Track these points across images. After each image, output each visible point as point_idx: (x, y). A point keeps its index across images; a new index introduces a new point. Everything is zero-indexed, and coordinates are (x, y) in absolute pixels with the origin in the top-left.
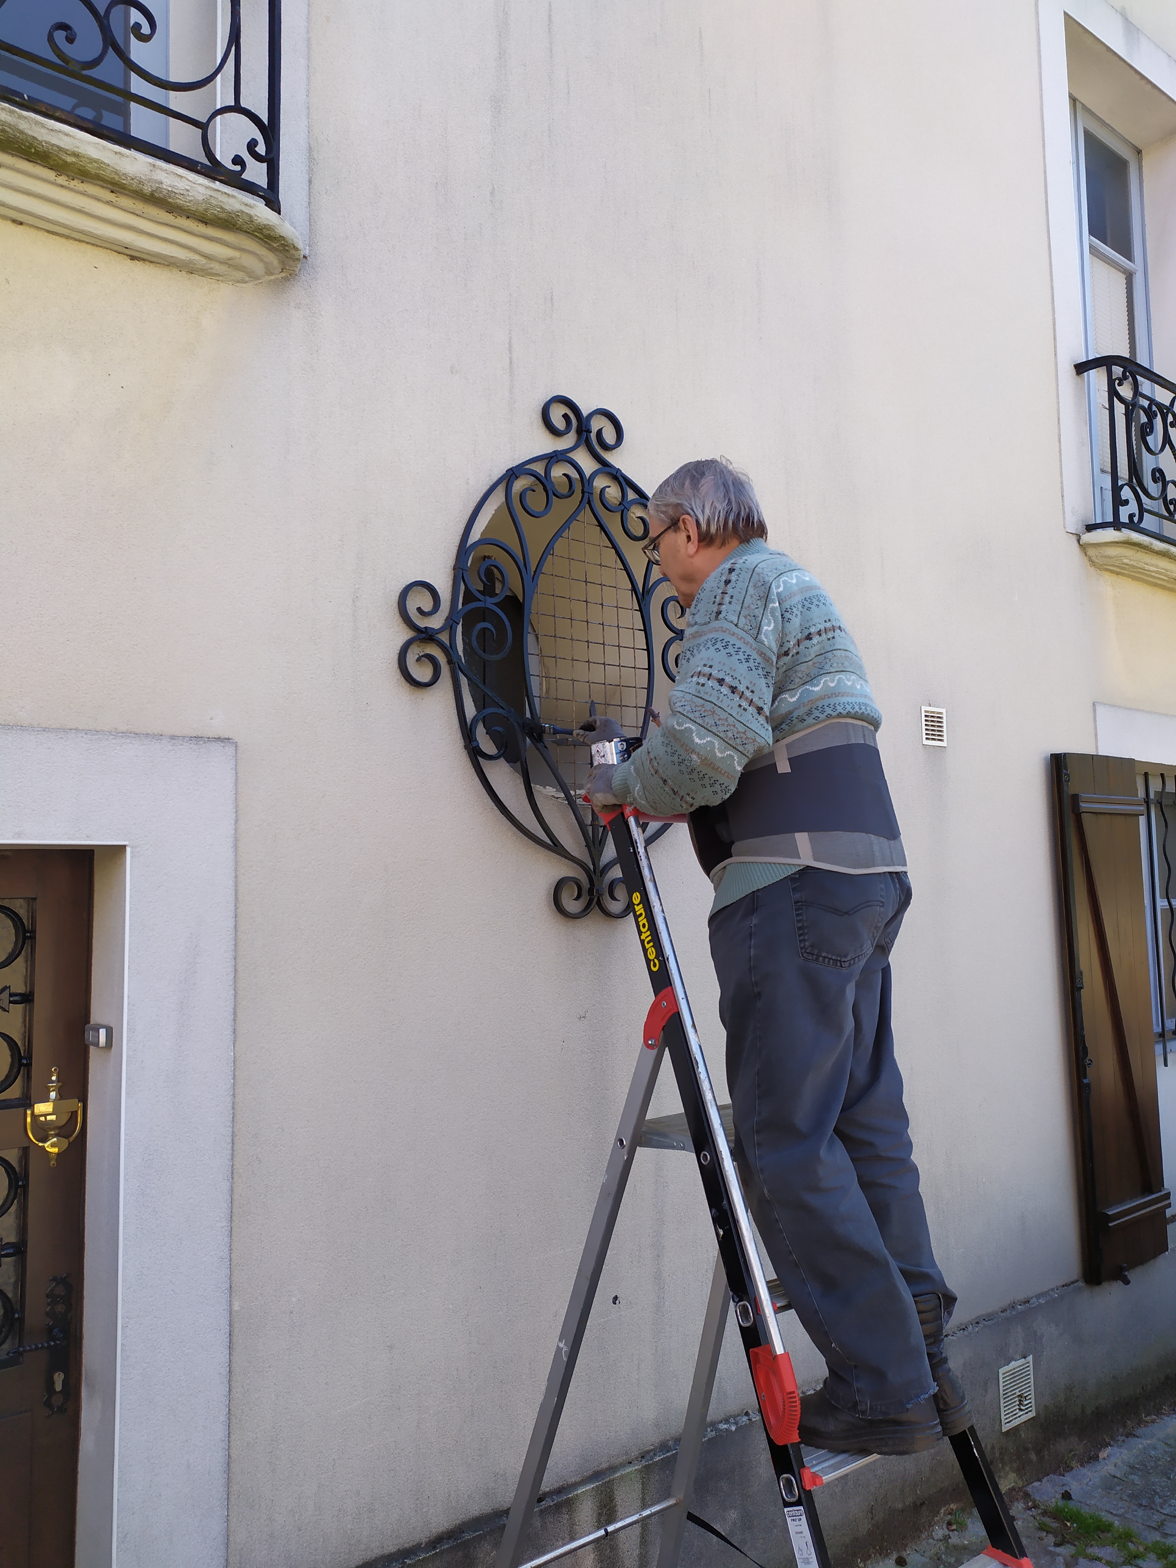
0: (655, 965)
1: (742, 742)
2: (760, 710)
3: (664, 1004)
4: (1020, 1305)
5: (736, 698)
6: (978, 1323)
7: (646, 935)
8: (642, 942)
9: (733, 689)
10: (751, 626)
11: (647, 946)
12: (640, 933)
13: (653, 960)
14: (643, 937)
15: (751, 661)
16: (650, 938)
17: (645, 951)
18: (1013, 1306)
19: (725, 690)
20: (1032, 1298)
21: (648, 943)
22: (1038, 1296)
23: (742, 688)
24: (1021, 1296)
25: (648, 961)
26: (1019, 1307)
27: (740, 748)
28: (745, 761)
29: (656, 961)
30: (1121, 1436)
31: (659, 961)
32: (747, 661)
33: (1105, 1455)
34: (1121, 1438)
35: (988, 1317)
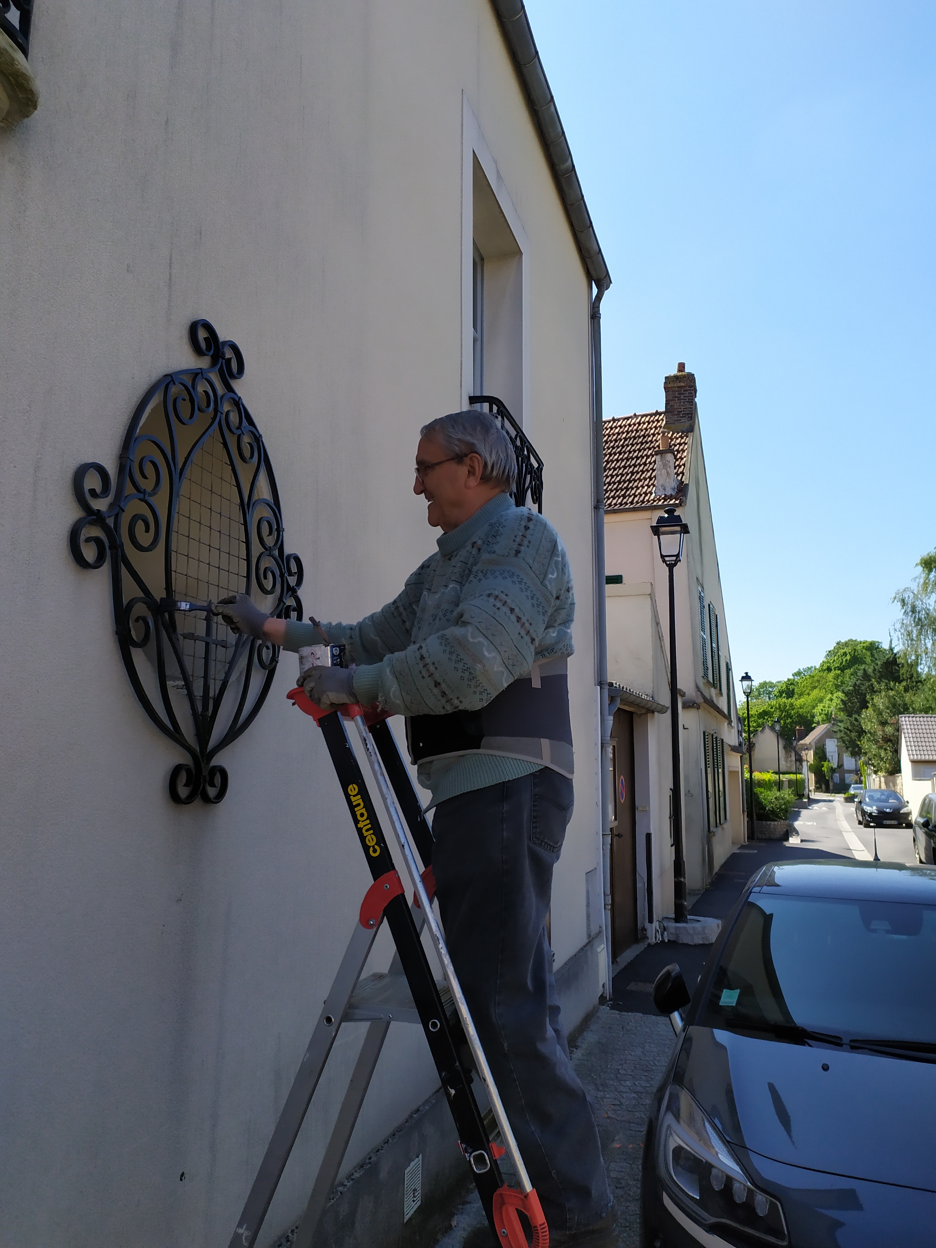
0: (375, 851)
1: (513, 663)
2: (533, 640)
3: (386, 887)
4: (415, 1114)
5: (519, 626)
6: (394, 1135)
7: (364, 823)
8: (359, 830)
9: (519, 619)
10: (540, 571)
11: (365, 834)
12: (356, 822)
13: (373, 847)
14: (360, 825)
15: (535, 599)
16: (370, 826)
17: (362, 838)
18: (411, 1117)
19: (513, 618)
20: (420, 1107)
21: (367, 830)
22: (424, 1104)
23: (524, 620)
24: (415, 1108)
25: (366, 848)
26: (415, 1115)
27: (510, 667)
28: (511, 680)
29: (376, 847)
30: (460, 1204)
31: (380, 847)
32: (532, 598)
33: (455, 1223)
34: (460, 1207)
35: (399, 1129)
